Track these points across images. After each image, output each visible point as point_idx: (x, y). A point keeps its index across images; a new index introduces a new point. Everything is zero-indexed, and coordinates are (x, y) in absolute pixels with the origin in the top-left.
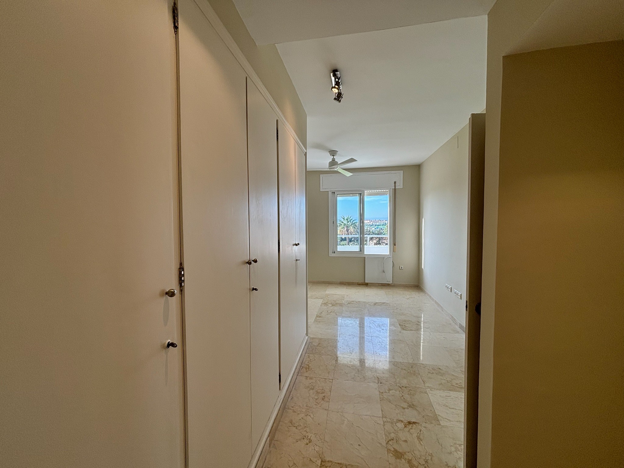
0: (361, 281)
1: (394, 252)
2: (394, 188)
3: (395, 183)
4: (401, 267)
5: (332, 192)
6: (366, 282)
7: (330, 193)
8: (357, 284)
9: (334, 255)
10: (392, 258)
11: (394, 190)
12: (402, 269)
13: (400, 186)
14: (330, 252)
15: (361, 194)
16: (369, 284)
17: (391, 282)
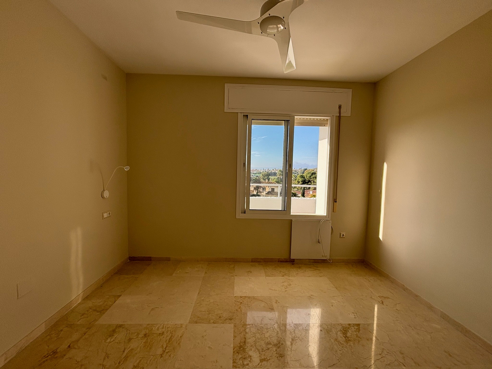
0: (284, 256)
1: (333, 211)
2: (339, 115)
3: (340, 107)
4: (342, 234)
5: (243, 114)
6: (292, 257)
7: (240, 117)
8: (278, 262)
9: (243, 216)
10: (331, 221)
11: (337, 118)
12: (344, 238)
13: (346, 112)
14: (238, 211)
15: (288, 121)
16: (295, 260)
17: (328, 257)
